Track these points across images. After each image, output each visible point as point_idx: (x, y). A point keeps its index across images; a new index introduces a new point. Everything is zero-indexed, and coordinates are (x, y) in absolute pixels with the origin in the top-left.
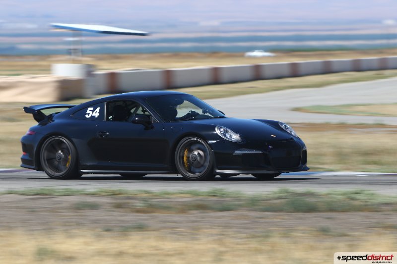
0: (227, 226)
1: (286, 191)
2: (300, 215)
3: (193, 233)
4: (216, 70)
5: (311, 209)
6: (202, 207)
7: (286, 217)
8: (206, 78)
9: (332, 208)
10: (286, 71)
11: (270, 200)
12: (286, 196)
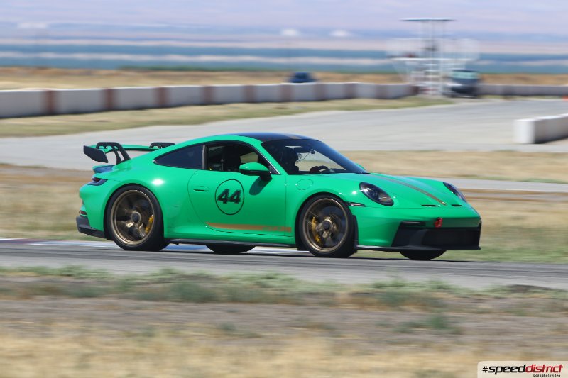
0: (90, 319)
1: (170, 272)
2: (191, 306)
3: (44, 326)
4: (50, 94)
5: (207, 298)
6: (52, 292)
7: (172, 308)
8: (38, 105)
9: (235, 297)
10: (150, 100)
11: (147, 284)
12: (170, 279)
